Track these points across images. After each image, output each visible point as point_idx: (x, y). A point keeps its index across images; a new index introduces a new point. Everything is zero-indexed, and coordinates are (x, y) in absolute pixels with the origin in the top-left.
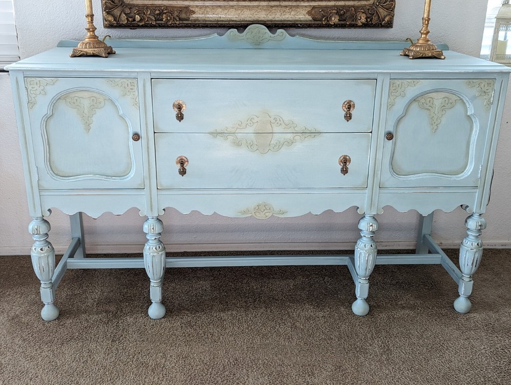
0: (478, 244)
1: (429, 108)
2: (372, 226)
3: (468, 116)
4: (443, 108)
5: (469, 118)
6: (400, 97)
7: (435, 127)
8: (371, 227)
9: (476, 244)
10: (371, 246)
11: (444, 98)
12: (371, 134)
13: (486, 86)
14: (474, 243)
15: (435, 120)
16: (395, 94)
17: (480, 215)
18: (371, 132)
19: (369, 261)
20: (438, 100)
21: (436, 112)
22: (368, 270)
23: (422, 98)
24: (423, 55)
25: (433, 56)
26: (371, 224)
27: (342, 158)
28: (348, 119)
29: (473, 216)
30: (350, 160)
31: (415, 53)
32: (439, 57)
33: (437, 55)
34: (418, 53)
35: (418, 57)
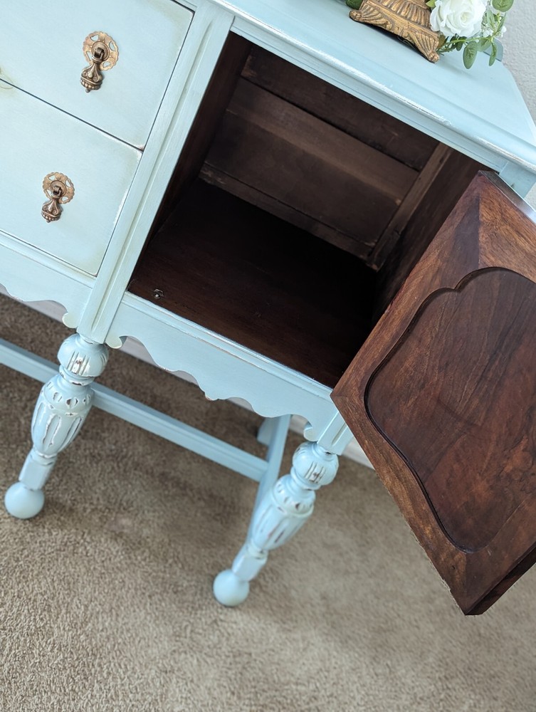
0: (297, 506)
2: (80, 363)
8: (77, 366)
9: (294, 504)
10: (69, 402)
12: (139, 153)
14: (291, 499)
17: (328, 453)
18: (142, 150)
19: (53, 428)
22: (48, 443)
24: (386, 24)
25: (411, 39)
26: (80, 359)
27: (53, 178)
28: (92, 85)
29: (314, 448)
30: (73, 194)
31: (370, 8)
32: (423, 51)
33: (421, 42)
34: (376, 12)
35: (373, 22)
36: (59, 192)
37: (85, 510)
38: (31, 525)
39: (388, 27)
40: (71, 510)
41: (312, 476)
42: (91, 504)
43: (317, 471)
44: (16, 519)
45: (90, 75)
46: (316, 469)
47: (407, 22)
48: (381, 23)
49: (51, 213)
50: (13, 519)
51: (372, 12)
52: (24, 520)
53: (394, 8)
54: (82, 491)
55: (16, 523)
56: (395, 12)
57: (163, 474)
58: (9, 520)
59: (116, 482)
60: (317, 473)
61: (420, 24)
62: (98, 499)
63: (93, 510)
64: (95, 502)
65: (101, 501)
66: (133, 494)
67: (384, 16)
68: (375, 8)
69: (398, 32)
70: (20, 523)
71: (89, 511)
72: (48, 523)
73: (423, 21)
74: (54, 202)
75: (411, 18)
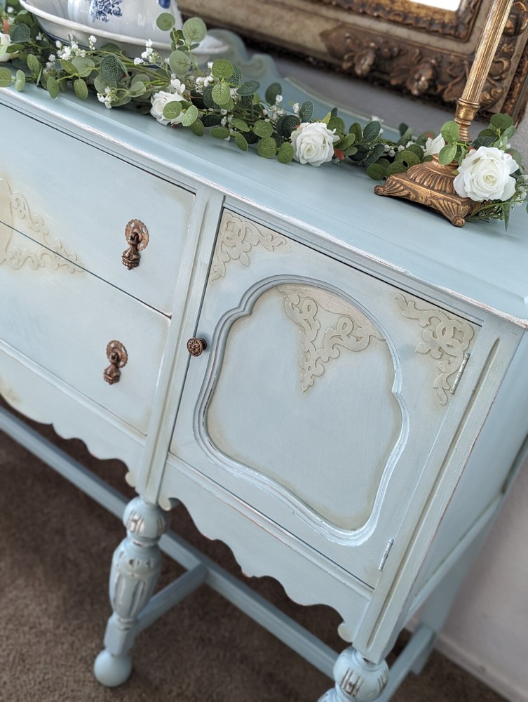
1: (305, 324)
2: (136, 521)
3: (393, 394)
4: (335, 341)
5: (395, 401)
6: (238, 262)
7: (309, 381)
8: (133, 524)
10: (131, 562)
11: (344, 315)
12: (169, 319)
13: (449, 333)
15: (311, 363)
16: (228, 249)
17: (366, 660)
18: (171, 317)
20: (330, 313)
21: (318, 343)
23: (295, 290)
24: (409, 195)
25: (435, 206)
26: (136, 517)
27: (112, 345)
28: (131, 263)
29: (355, 653)
30: (127, 359)
31: (392, 182)
32: (448, 217)
33: (444, 208)
34: (398, 185)
35: (397, 194)
36: (117, 357)
37: (170, 692)
38: (111, 694)
39: (412, 196)
40: (157, 689)
41: (348, 686)
42: (180, 688)
43: (353, 680)
44: (100, 684)
45: (127, 255)
46: (351, 678)
47: (429, 190)
48: (404, 194)
49: (110, 375)
50: (97, 684)
51: (395, 185)
52: (106, 687)
53: (418, 180)
54: (176, 672)
55: (97, 689)
56: (419, 184)
57: (270, 675)
58: (92, 684)
59: (215, 671)
60: (353, 683)
61: (445, 192)
62: (189, 685)
63: (179, 695)
64: (184, 687)
65: (191, 688)
66: (229, 688)
67: (406, 188)
68: (398, 181)
69: (422, 201)
70: (102, 690)
71: (174, 694)
72: (127, 697)
73: (448, 189)
74: (113, 367)
75: (433, 187)
